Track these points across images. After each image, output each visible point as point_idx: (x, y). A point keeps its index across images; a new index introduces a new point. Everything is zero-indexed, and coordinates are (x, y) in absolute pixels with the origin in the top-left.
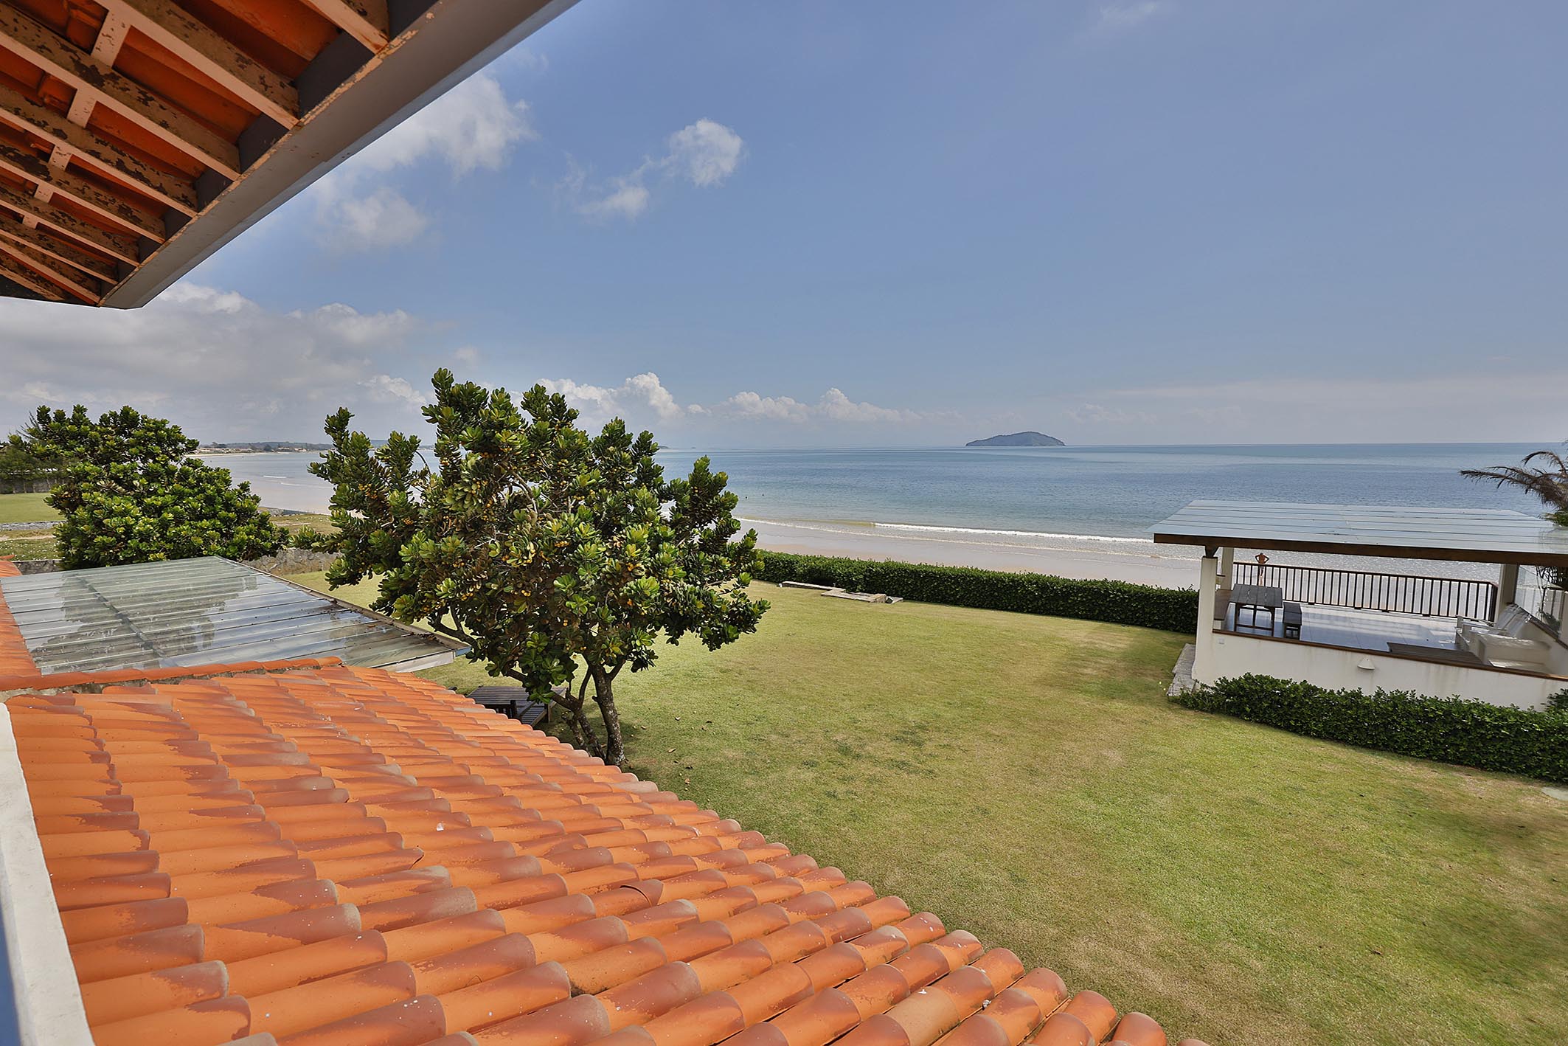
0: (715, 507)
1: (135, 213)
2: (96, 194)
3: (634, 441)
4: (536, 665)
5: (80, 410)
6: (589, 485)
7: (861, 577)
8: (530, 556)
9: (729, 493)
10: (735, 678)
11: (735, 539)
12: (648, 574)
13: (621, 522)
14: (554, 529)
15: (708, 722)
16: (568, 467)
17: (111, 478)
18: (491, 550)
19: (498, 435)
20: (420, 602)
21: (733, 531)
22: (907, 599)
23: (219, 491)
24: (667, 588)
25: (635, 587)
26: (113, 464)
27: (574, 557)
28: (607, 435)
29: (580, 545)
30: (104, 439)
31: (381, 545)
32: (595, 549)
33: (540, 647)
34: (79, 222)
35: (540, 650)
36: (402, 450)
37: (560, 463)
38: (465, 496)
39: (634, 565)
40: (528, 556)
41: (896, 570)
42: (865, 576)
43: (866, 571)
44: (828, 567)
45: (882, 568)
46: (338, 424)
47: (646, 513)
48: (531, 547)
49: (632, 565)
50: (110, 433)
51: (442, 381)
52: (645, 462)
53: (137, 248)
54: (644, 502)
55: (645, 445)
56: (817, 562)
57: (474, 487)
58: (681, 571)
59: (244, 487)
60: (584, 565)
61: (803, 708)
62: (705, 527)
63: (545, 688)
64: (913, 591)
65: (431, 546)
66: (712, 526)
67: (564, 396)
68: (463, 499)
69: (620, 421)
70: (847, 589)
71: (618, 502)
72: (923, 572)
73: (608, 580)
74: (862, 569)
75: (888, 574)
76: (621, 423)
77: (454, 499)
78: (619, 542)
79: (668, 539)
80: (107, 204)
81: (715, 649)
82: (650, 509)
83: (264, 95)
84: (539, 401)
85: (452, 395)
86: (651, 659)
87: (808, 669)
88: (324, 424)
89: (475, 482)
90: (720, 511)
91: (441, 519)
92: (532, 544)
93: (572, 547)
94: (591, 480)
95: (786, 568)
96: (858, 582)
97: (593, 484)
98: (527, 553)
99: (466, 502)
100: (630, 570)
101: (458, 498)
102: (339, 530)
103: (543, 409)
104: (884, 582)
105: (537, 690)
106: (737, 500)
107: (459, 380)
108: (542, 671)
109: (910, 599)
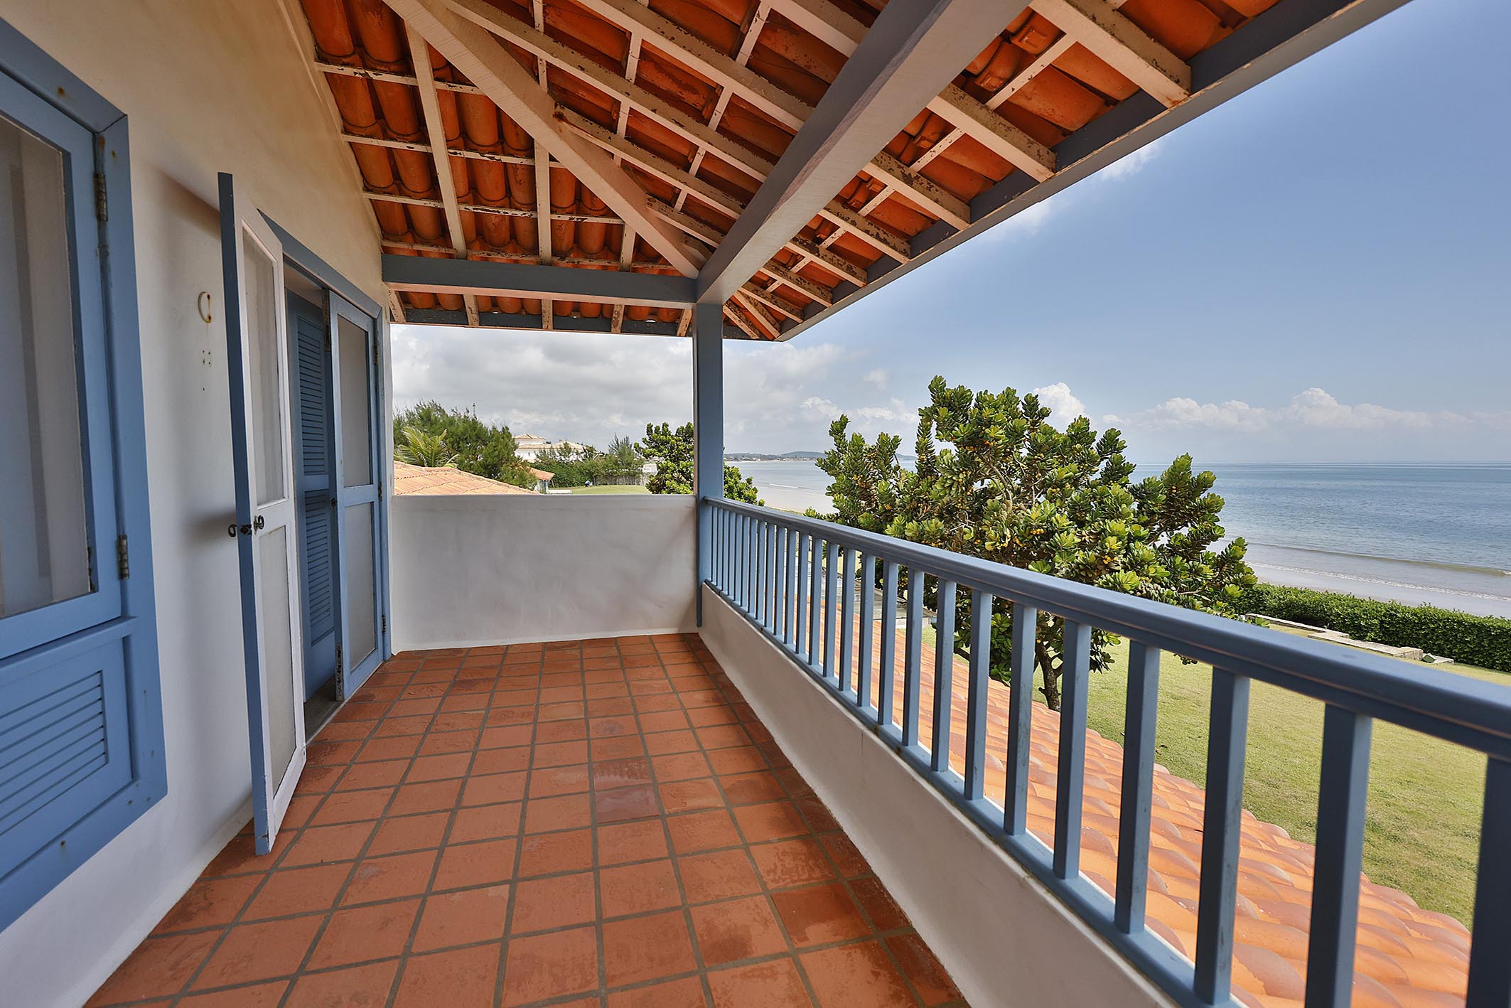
0: (1196, 509)
1: (854, 269)
2: (838, 260)
3: (1098, 438)
4: (998, 643)
5: (665, 425)
6: (1066, 478)
7: (1376, 622)
8: (1007, 541)
9: (1214, 495)
10: (1192, 708)
11: (1216, 548)
12: (1126, 569)
13: (1087, 518)
14: (1034, 517)
15: (1163, 746)
16: (1044, 461)
17: (679, 471)
18: (965, 533)
19: (987, 430)
20: (903, 572)
21: (1215, 538)
22: (1461, 662)
23: (736, 483)
24: (1140, 588)
25: (1112, 580)
26: (681, 462)
27: (1050, 545)
28: (1073, 433)
29: (1056, 534)
30: (677, 445)
31: (866, 525)
32: (1070, 538)
33: (1002, 627)
34: (807, 282)
35: (1003, 630)
36: (888, 447)
37: (1036, 457)
38: (953, 484)
39: (1112, 558)
40: (1005, 540)
41: (1440, 620)
42: (1382, 622)
43: (1384, 616)
44: (1318, 604)
45: (1416, 615)
46: (838, 429)
47: (1120, 510)
48: (1007, 532)
49: (1109, 558)
50: (680, 440)
51: (937, 387)
52: (1115, 460)
53: (831, 295)
54: (1117, 499)
55: (1111, 443)
56: (1301, 596)
57: (961, 476)
58: (1163, 570)
59: (749, 481)
60: (1059, 553)
61: (1297, 761)
62: (1176, 532)
63: (1005, 666)
64: (1473, 652)
65: (915, 527)
66: (1185, 531)
67: (1037, 396)
68: (951, 486)
69: (1085, 419)
70: (1350, 635)
71: (1084, 498)
72: (1495, 628)
73: (1081, 570)
74: (1377, 611)
75: (1426, 624)
76: (1086, 421)
77: (943, 486)
78: (1087, 537)
79: (1141, 539)
80: (842, 265)
81: (1189, 663)
82: (1124, 506)
83: (1039, 162)
84: (1011, 403)
85: (944, 398)
86: (1105, 661)
87: (1298, 718)
88: (829, 428)
89: (962, 472)
90: (1205, 513)
91: (916, 506)
92: (1008, 530)
93: (1049, 534)
94: (1068, 473)
95: (1250, 598)
96: (1369, 628)
97: (1069, 478)
98: (1004, 537)
99: (953, 489)
100: (1106, 562)
101: (947, 485)
102: (838, 511)
103: (1014, 409)
104: (1418, 634)
105: (998, 667)
106: (1224, 503)
107: (951, 385)
108: (1003, 649)
109: (1465, 663)
